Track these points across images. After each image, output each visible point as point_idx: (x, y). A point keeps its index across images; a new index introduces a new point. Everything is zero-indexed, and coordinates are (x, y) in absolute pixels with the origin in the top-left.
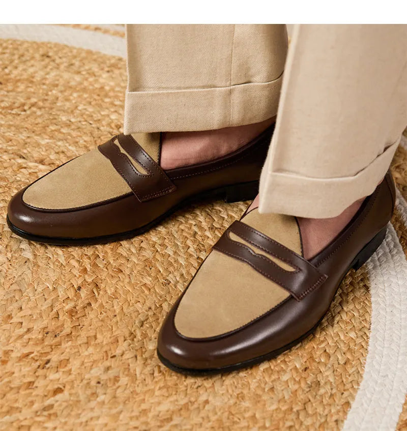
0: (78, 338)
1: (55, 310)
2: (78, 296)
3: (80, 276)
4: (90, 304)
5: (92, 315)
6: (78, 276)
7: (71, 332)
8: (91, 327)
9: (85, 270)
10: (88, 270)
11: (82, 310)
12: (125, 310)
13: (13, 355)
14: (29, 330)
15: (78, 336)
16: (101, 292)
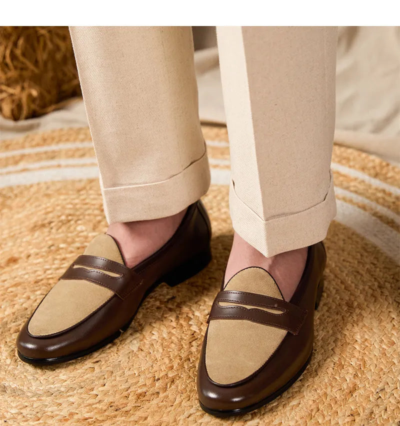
0: (132, 416)
1: (129, 391)
2: (153, 385)
3: (165, 371)
4: (158, 393)
5: (155, 402)
6: (163, 370)
7: (130, 410)
8: (148, 410)
9: (172, 368)
10: (174, 367)
11: (150, 396)
12: (183, 403)
13: (76, 417)
14: (100, 402)
15: (133, 415)
16: (173, 387)
